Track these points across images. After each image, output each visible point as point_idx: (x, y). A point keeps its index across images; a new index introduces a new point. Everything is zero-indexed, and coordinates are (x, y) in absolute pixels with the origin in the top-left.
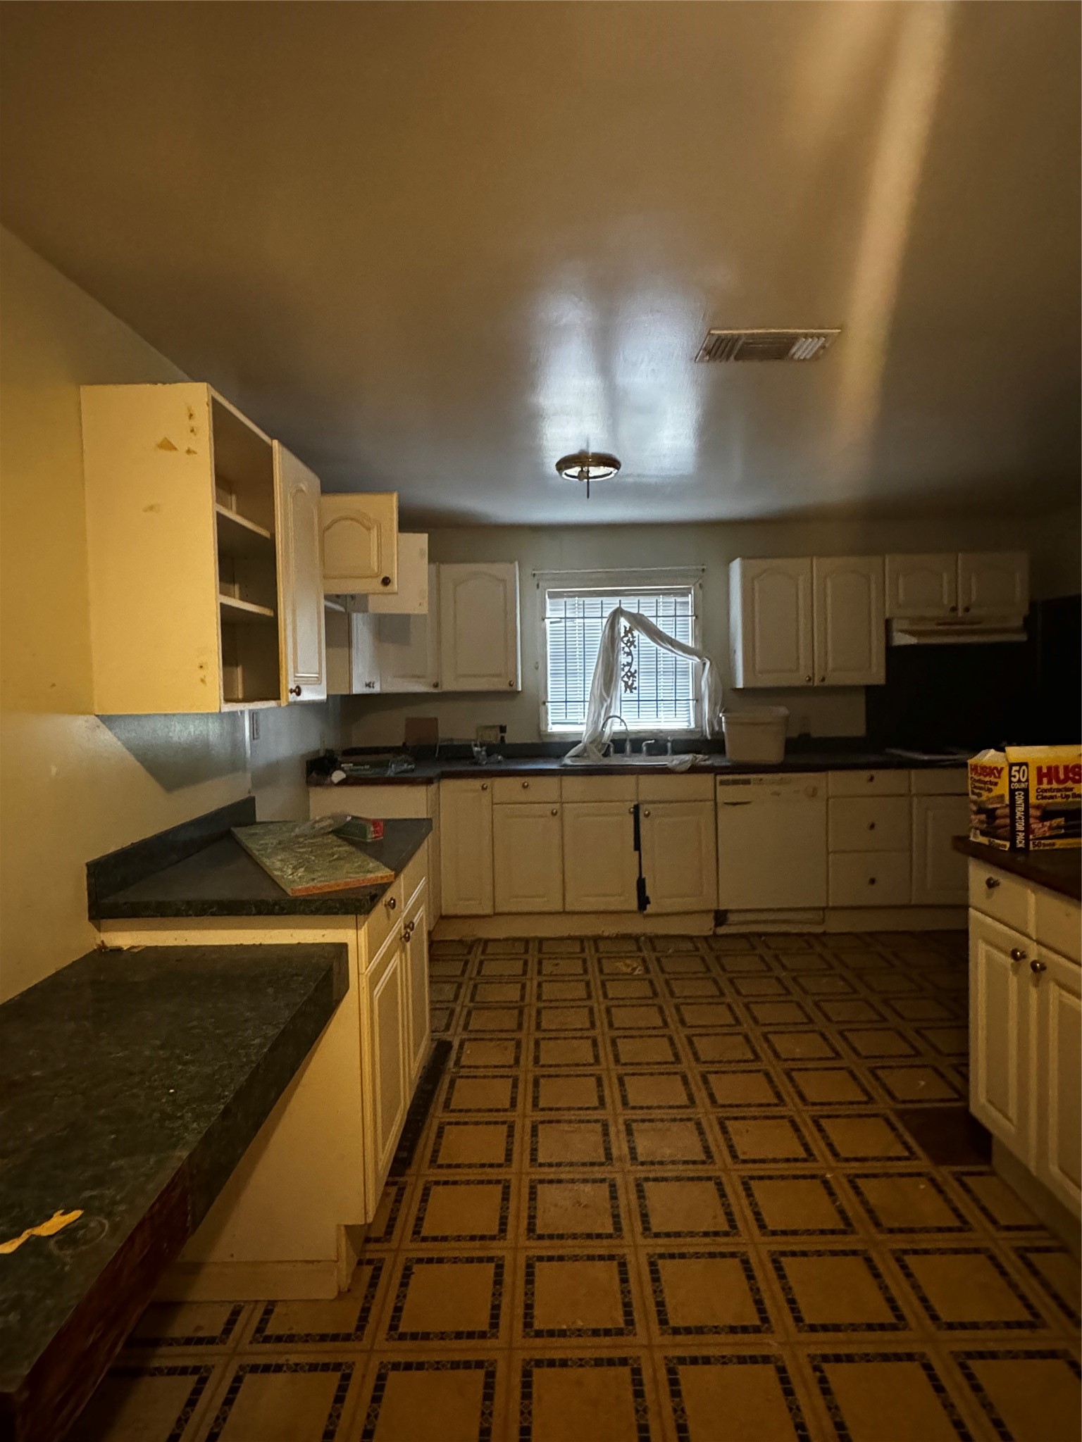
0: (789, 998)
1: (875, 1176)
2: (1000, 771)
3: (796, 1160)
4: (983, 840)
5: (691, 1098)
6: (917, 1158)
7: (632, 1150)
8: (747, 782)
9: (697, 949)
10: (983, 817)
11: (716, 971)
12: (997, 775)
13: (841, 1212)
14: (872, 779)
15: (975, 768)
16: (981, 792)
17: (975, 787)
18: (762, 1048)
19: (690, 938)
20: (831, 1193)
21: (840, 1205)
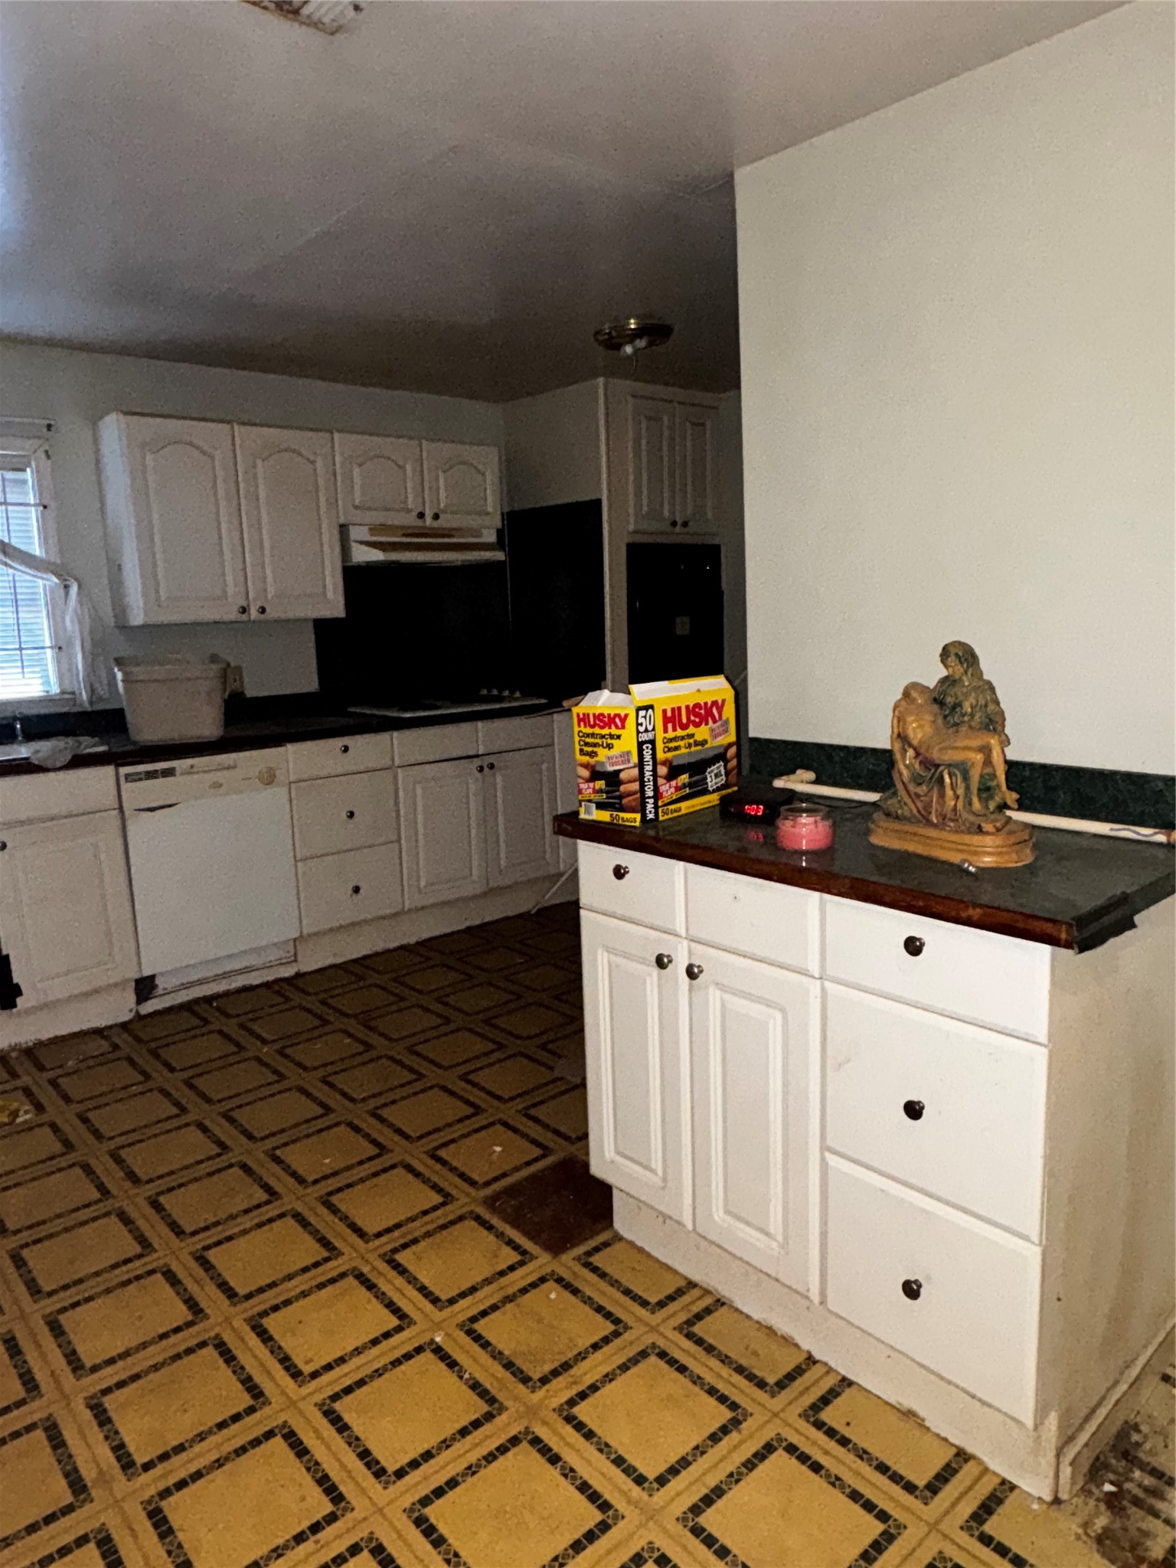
0: (285, 1084)
1: (494, 1308)
2: (624, 720)
3: (387, 1335)
4: (604, 816)
5: (192, 1304)
6: (533, 1258)
7: (120, 1450)
8: (169, 773)
9: (116, 1047)
10: (600, 784)
11: (161, 1076)
12: (619, 723)
13: (475, 1386)
14: (346, 749)
15: (584, 719)
16: (595, 749)
17: (586, 744)
18: (274, 1175)
19: (98, 1032)
20: (452, 1364)
21: (472, 1378)
